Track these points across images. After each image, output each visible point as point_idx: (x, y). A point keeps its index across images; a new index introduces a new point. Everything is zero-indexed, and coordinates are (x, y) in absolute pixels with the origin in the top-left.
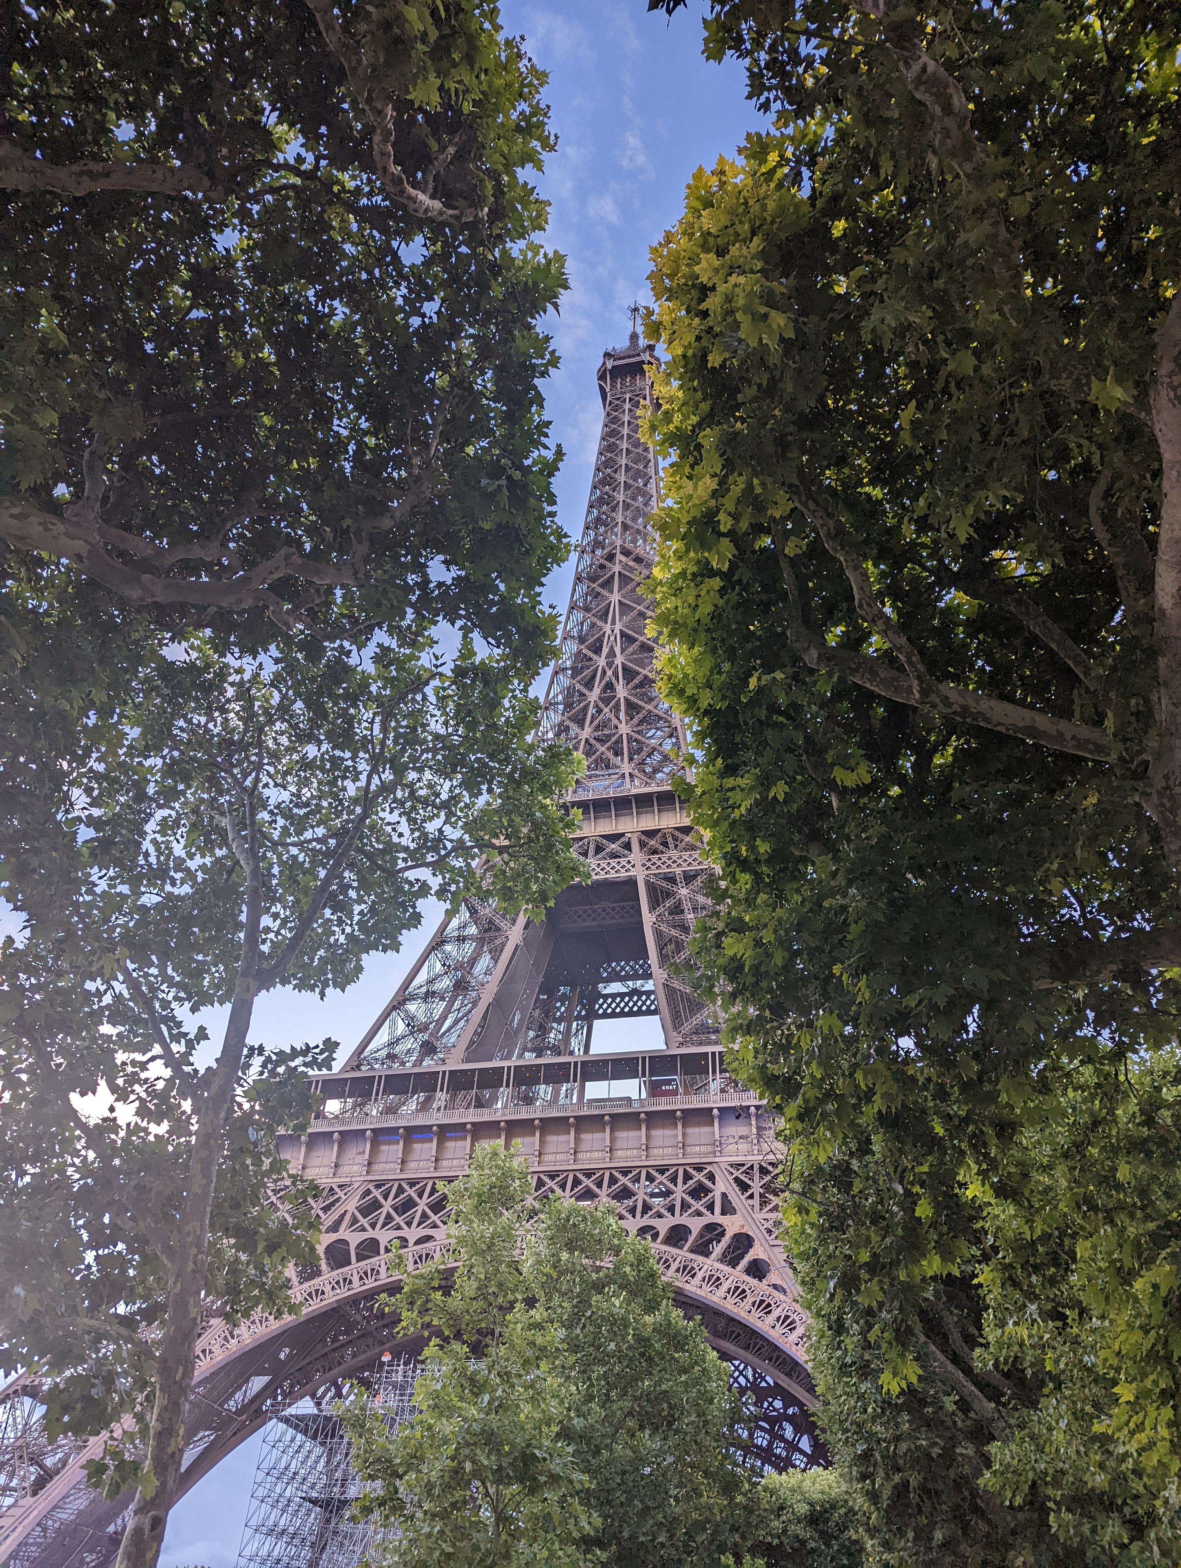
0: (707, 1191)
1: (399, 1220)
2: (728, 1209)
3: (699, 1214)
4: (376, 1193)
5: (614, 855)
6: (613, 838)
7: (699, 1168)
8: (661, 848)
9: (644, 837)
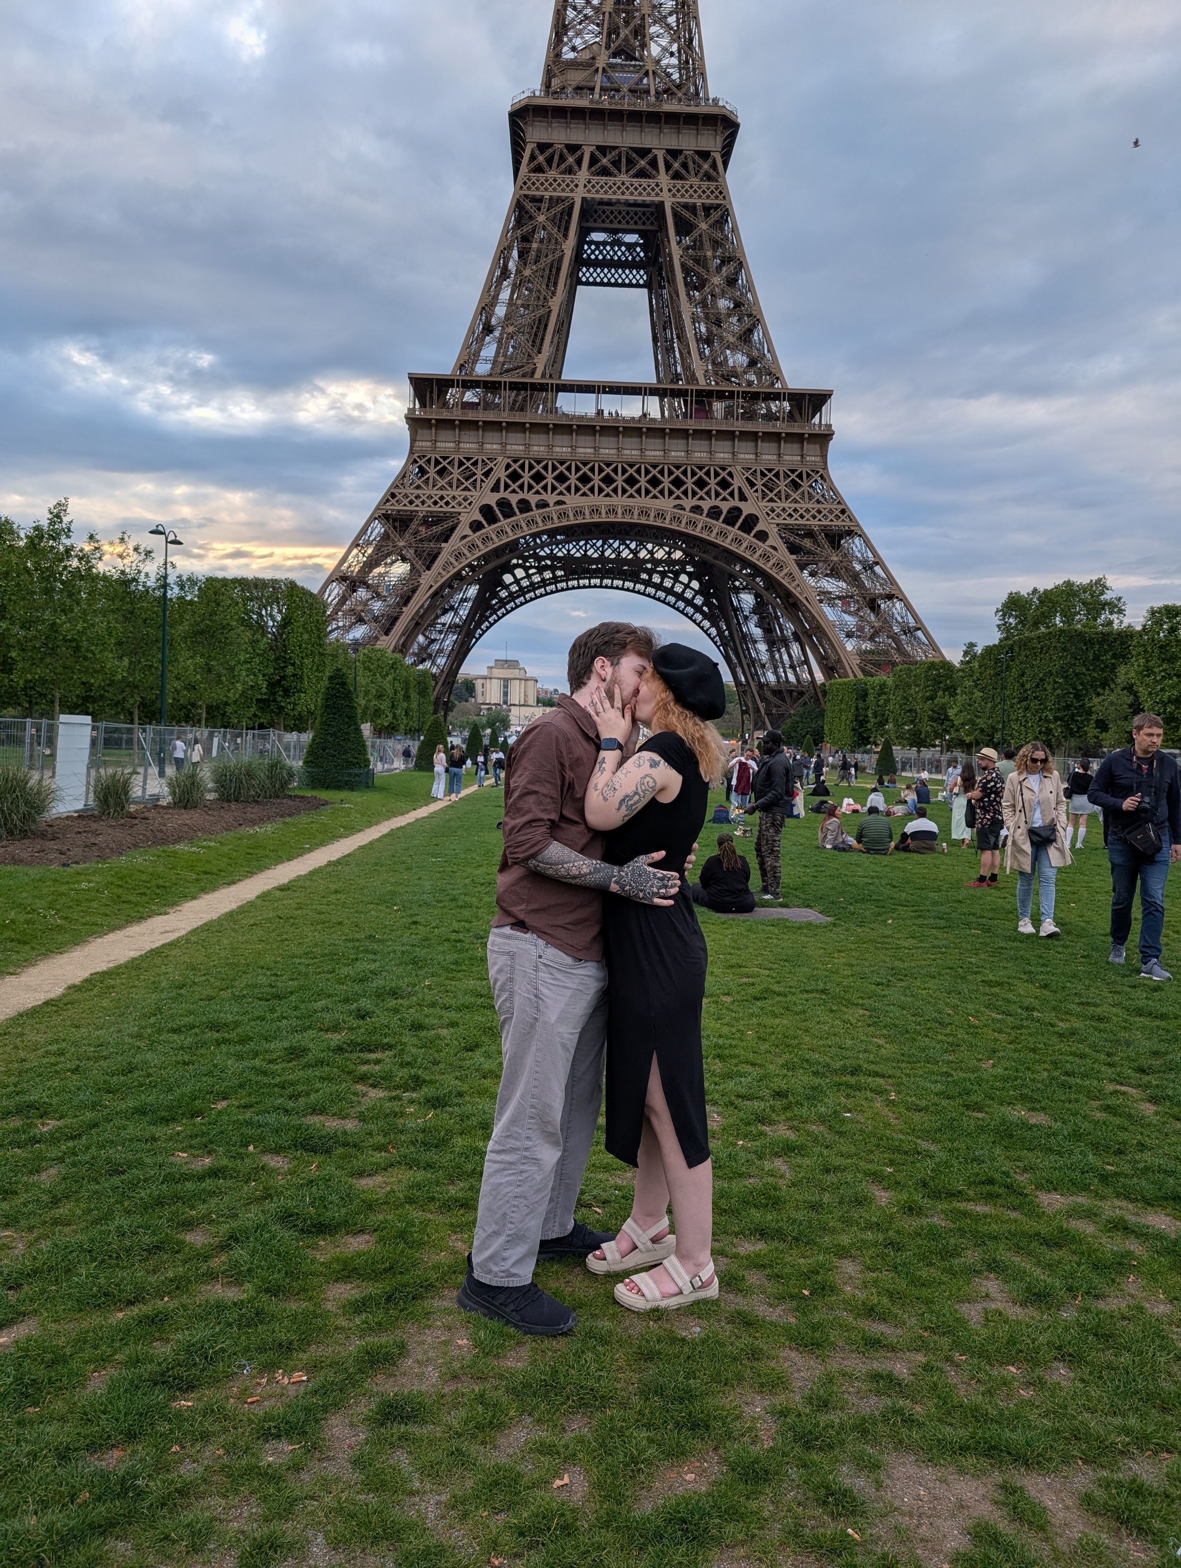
0: (730, 485)
2: (743, 498)
3: (724, 499)
4: (515, 466)
5: (642, 174)
6: (643, 152)
8: (683, 172)
9: (669, 157)
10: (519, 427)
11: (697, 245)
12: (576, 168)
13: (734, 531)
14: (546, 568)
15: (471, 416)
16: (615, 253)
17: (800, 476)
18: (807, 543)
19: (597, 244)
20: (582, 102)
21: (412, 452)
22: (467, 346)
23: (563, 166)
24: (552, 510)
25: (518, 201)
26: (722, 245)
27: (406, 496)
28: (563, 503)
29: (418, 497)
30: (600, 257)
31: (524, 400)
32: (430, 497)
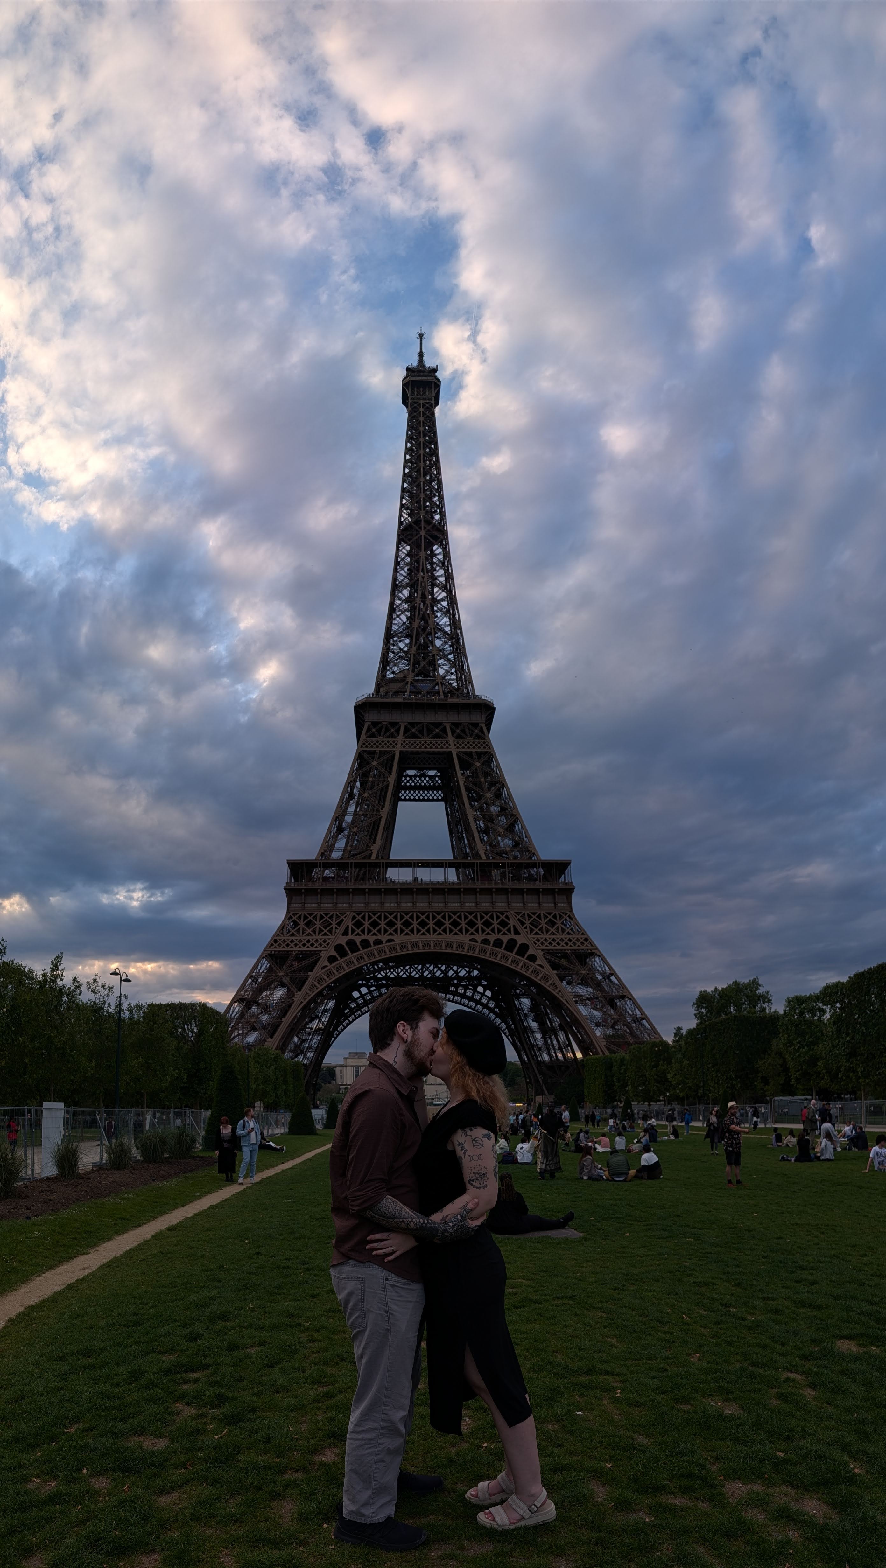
0: (507, 924)
1: (375, 931)
2: (517, 932)
3: (504, 934)
4: (359, 918)
5: (437, 736)
6: (437, 725)
7: (502, 914)
8: (463, 735)
9: (453, 727)
10: (361, 892)
11: (475, 774)
12: (396, 735)
13: (513, 955)
14: (383, 986)
15: (328, 886)
16: (423, 782)
17: (555, 917)
18: (564, 962)
19: (411, 777)
20: (399, 699)
21: (288, 912)
22: (326, 841)
23: (388, 734)
24: (385, 945)
25: (360, 753)
26: (490, 775)
27: (284, 941)
28: (393, 940)
29: (292, 941)
30: (413, 784)
31: (365, 873)
32: (300, 941)
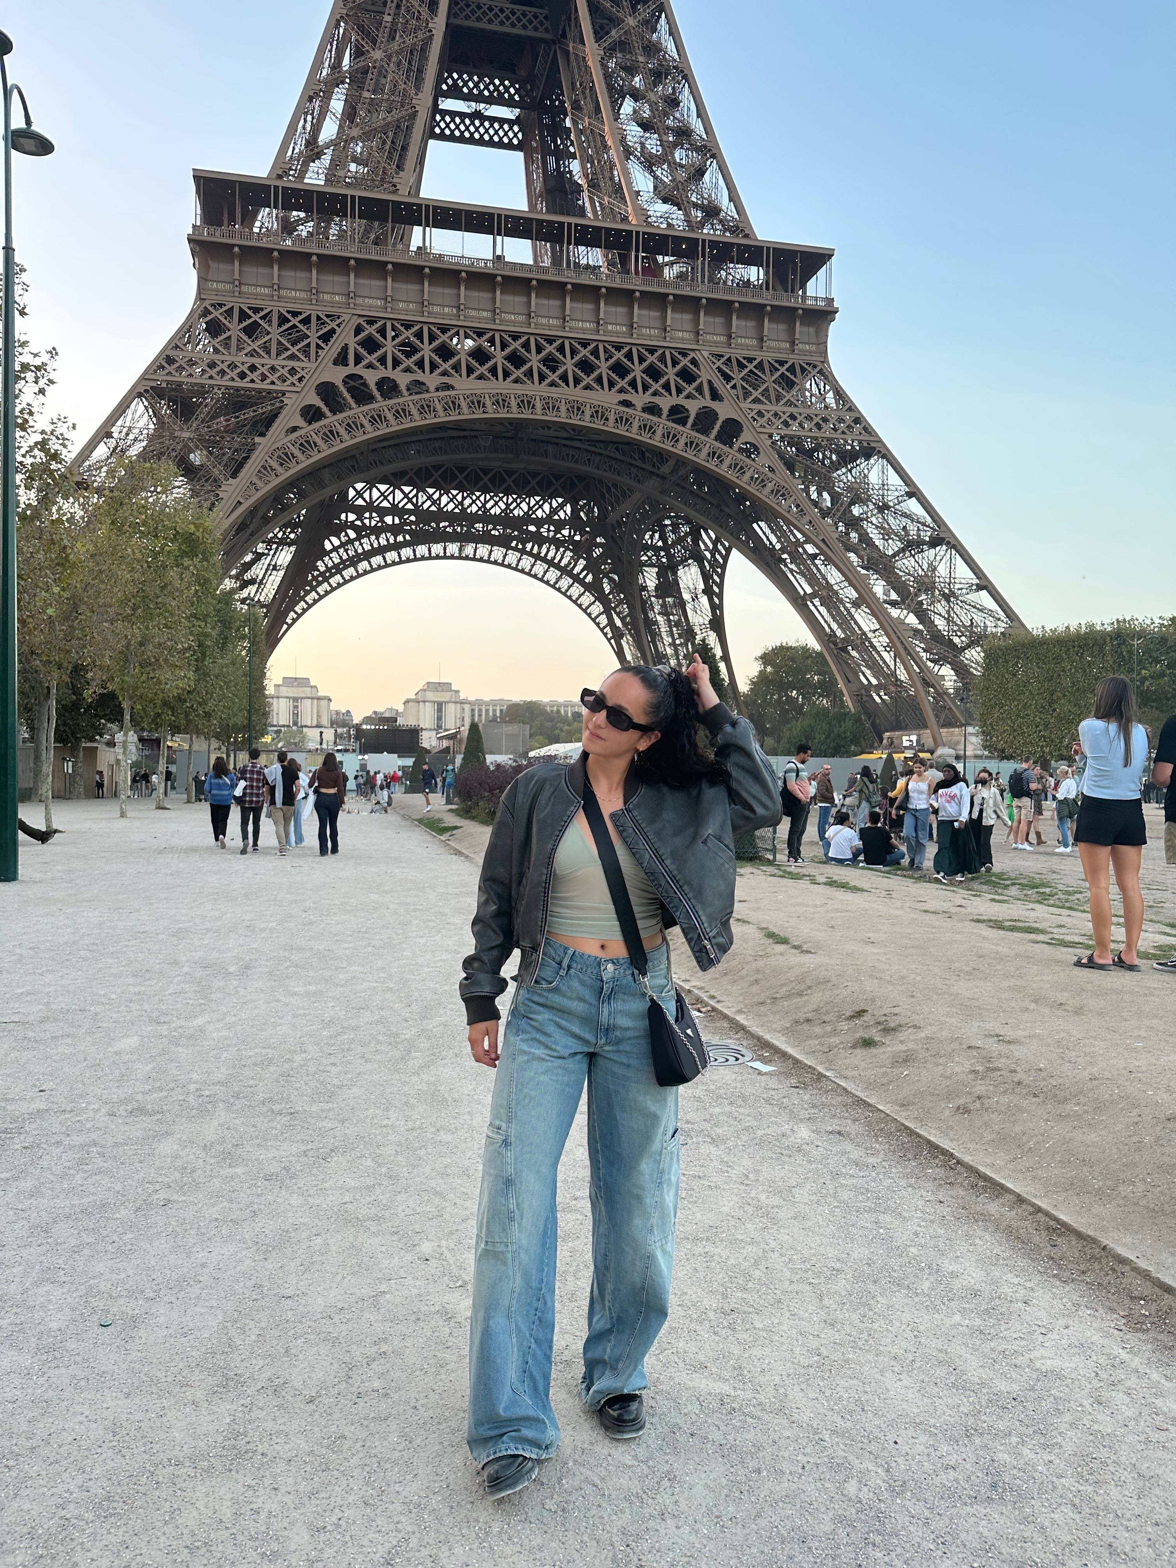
0: (695, 377)
1: (410, 362)
2: (715, 396)
3: (690, 396)
4: (371, 330)
7: (685, 353)
10: (376, 269)
13: (709, 442)
15: (298, 247)
17: (791, 370)
21: (200, 297)
24: (433, 397)
27: (192, 363)
28: (453, 388)
29: (212, 365)
32: (233, 366)
